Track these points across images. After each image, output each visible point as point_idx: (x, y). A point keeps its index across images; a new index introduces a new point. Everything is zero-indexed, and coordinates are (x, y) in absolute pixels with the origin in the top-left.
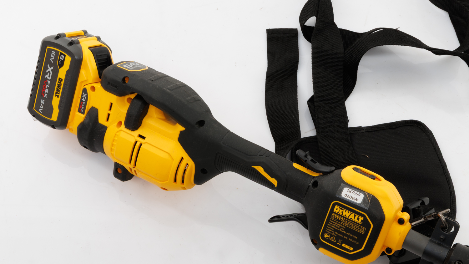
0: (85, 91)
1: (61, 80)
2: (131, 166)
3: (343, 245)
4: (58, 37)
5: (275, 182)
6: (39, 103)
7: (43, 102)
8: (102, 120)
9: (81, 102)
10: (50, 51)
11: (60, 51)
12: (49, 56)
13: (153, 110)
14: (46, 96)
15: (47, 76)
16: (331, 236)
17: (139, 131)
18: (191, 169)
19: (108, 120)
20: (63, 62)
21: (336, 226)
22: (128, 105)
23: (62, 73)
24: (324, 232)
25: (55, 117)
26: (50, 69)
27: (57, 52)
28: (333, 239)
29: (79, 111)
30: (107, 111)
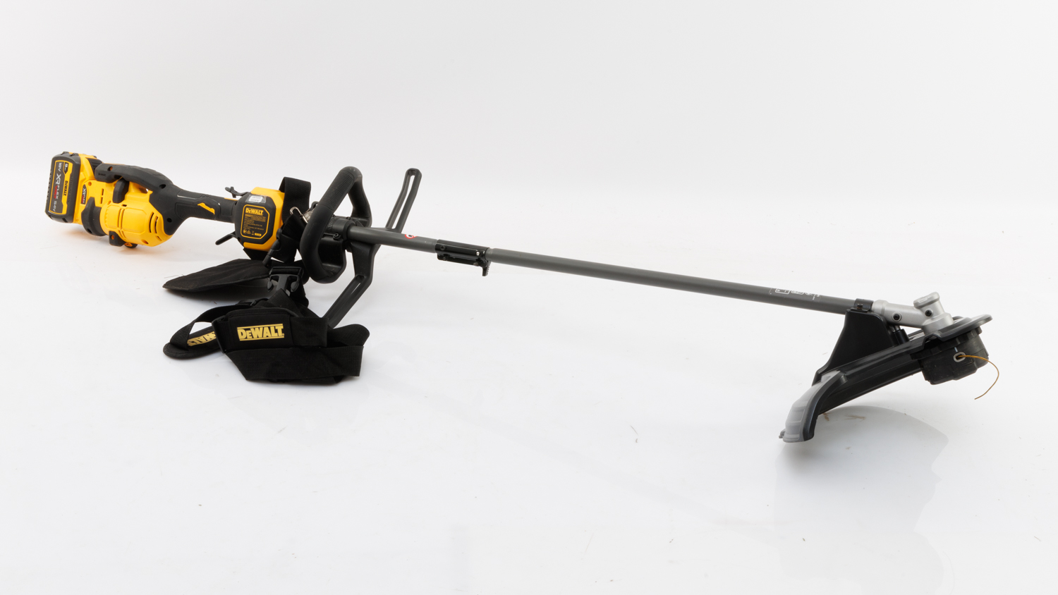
0: (84, 187)
1: (67, 182)
2: (119, 229)
3: (256, 234)
4: (64, 153)
5: (212, 211)
6: (53, 205)
7: (55, 203)
8: (97, 204)
9: (83, 195)
10: (58, 163)
11: (65, 161)
12: (57, 167)
13: (132, 186)
14: (57, 197)
15: (57, 183)
16: (247, 230)
17: (123, 203)
18: (160, 220)
19: (101, 203)
20: (67, 168)
21: (249, 222)
22: (114, 188)
23: (67, 177)
24: (243, 229)
25: (64, 212)
26: (59, 177)
27: (63, 163)
28: (249, 232)
29: (82, 203)
30: (100, 196)
